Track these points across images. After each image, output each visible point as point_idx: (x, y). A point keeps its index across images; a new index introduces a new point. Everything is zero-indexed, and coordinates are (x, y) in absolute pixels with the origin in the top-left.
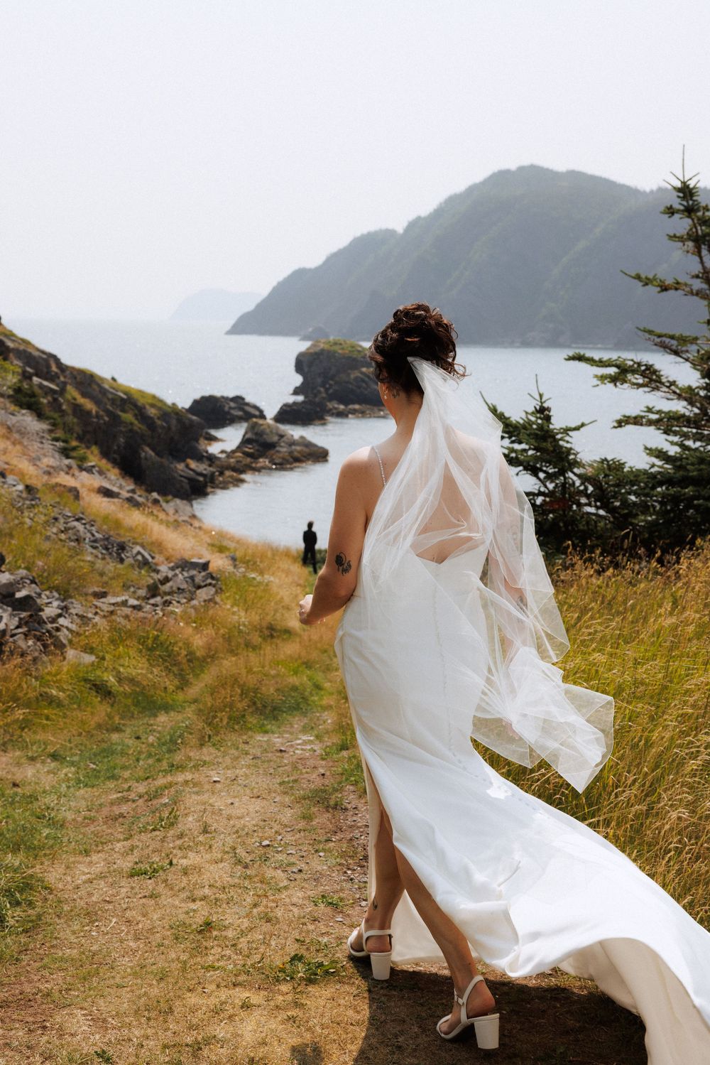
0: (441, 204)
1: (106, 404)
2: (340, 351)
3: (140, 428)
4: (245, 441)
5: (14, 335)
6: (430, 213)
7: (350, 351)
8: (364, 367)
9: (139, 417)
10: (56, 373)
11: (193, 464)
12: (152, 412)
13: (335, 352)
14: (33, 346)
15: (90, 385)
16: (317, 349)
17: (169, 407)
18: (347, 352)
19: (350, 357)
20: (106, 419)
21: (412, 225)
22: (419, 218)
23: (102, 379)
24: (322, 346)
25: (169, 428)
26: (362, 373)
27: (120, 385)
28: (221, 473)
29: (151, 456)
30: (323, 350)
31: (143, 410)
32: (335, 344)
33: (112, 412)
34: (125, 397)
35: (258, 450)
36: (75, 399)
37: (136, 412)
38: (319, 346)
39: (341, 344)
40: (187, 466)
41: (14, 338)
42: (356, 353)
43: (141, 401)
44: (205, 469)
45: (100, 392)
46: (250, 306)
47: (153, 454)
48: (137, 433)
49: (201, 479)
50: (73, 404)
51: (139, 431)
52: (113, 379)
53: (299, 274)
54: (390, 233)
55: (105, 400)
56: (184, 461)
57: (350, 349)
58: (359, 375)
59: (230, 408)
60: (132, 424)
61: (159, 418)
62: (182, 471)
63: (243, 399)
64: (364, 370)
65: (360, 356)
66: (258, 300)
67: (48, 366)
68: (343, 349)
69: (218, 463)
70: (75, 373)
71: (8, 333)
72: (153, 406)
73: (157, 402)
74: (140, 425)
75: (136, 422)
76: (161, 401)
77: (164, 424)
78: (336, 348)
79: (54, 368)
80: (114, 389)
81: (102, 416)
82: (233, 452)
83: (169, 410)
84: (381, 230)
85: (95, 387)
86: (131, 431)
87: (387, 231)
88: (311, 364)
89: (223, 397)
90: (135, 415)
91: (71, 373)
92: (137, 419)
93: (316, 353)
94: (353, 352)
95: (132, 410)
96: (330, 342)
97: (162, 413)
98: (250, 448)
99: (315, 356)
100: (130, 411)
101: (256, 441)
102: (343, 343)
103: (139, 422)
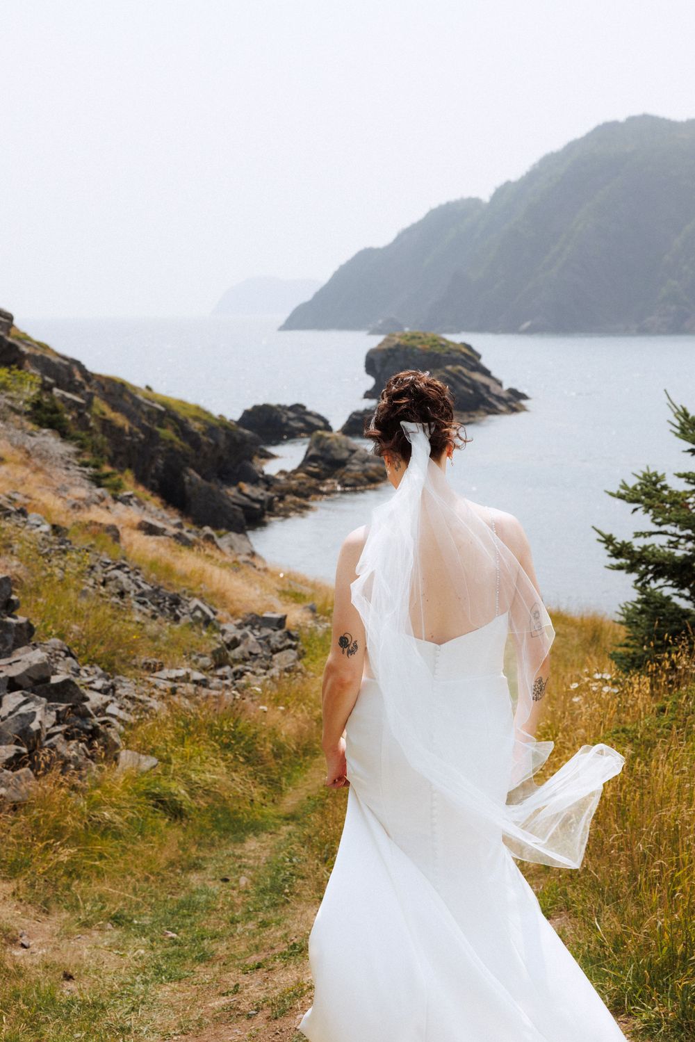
0: (534, 165)
1: (140, 418)
2: (419, 346)
3: (182, 447)
4: (309, 459)
5: (29, 338)
6: (522, 177)
7: (432, 346)
8: (449, 364)
9: (180, 433)
10: (81, 383)
11: (247, 489)
12: (196, 426)
13: (414, 347)
14: (53, 351)
15: (121, 396)
16: (392, 345)
17: (216, 420)
18: (428, 347)
19: (433, 353)
20: (142, 436)
21: (500, 192)
22: (508, 183)
23: (135, 388)
24: (397, 340)
25: (217, 445)
26: (448, 372)
27: (156, 395)
28: (282, 499)
29: (197, 480)
30: (398, 346)
31: (186, 425)
32: (413, 337)
33: (147, 428)
34: (162, 409)
35: (324, 469)
36: (104, 414)
37: (177, 427)
38: (394, 341)
39: (420, 338)
40: (240, 491)
41: (28, 342)
42: (439, 347)
43: (182, 414)
44: (262, 494)
45: (133, 404)
46: (307, 296)
47: (199, 477)
48: (179, 452)
49: (257, 506)
50: (101, 419)
51: (181, 450)
52: (148, 388)
53: (366, 256)
54: (475, 202)
55: (139, 413)
56: (235, 484)
57: (431, 343)
58: (443, 374)
59: (289, 419)
60: (171, 441)
61: (204, 434)
62: (234, 497)
63: (303, 407)
64: (449, 368)
65: (443, 351)
66: (317, 288)
67: (71, 375)
68: (422, 343)
69: (276, 486)
70: (103, 382)
71: (22, 336)
72: (196, 419)
73: (201, 414)
74: (182, 444)
75: (177, 439)
76: (206, 413)
77: (211, 441)
78: (415, 342)
79: (78, 377)
80: (149, 399)
81: (137, 434)
82: (295, 472)
83: (217, 423)
84: (462, 199)
85: (127, 398)
86: (171, 450)
87: (470, 200)
88: (384, 363)
89: (279, 406)
90: (176, 431)
91: (98, 382)
92: (178, 435)
93: (390, 350)
94: (435, 346)
95: (172, 425)
96: (406, 336)
97: (207, 427)
98: (315, 467)
99: (389, 354)
100: (170, 426)
101: (322, 458)
102: (422, 336)
103: (181, 440)
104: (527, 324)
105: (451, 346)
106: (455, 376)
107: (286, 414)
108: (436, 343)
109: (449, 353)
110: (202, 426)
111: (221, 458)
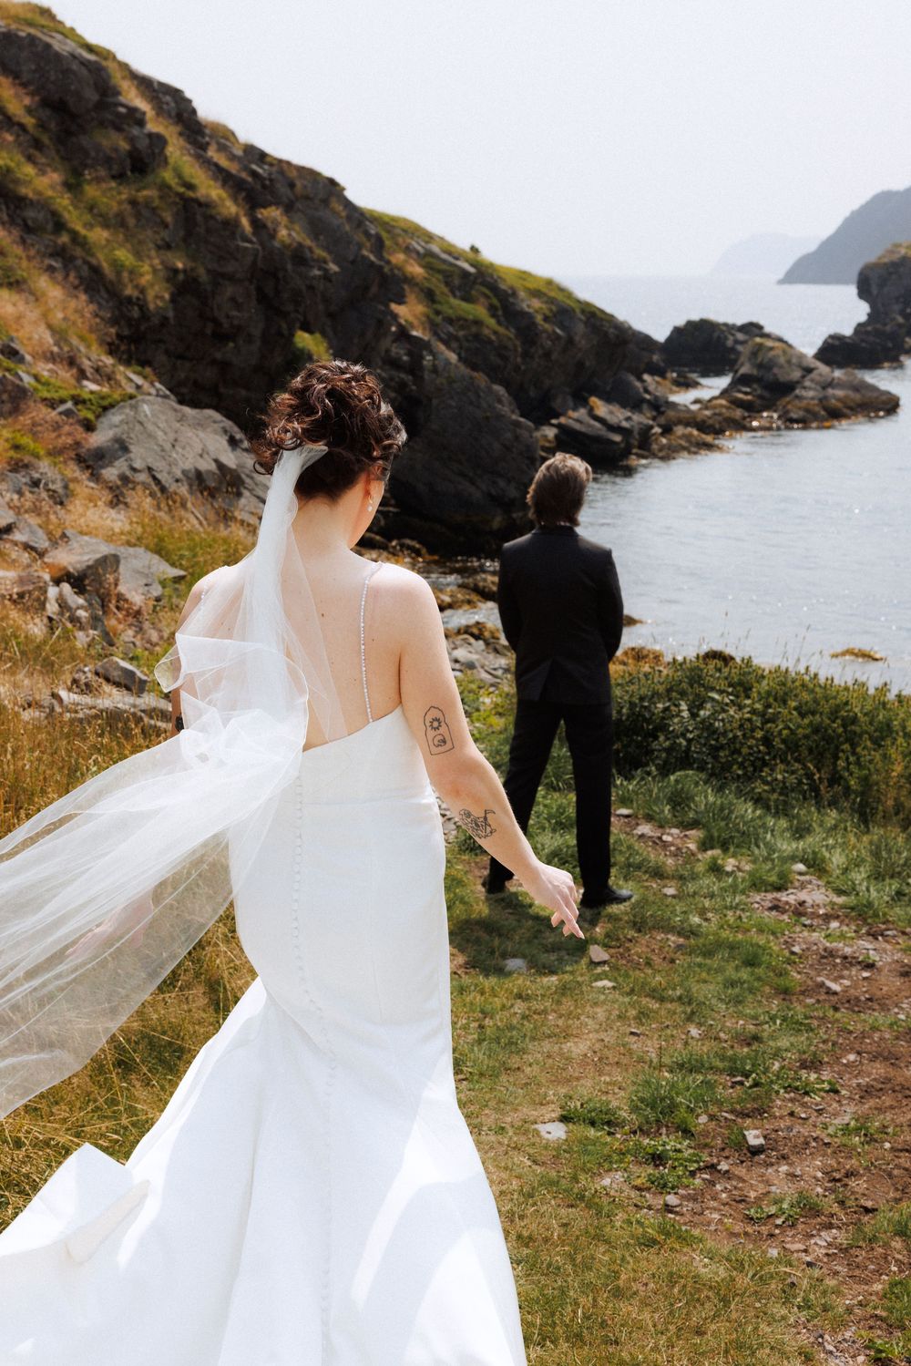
3: (495, 333)
4: (737, 380)
9: (500, 313)
11: (603, 409)
12: (534, 305)
16: (895, 257)
17: (577, 303)
24: (903, 251)
25: (570, 341)
28: (667, 430)
30: (904, 259)
31: (511, 300)
34: (472, 270)
35: (760, 397)
37: (495, 301)
38: (899, 252)
40: (592, 413)
43: (509, 283)
44: (629, 419)
48: (490, 342)
49: (616, 437)
51: (493, 338)
59: (737, 342)
60: (478, 323)
61: (546, 318)
69: (670, 413)
72: (536, 293)
73: (551, 291)
74: (501, 330)
75: (492, 322)
76: (561, 290)
77: (558, 331)
80: (450, 254)
82: (711, 399)
86: (477, 337)
88: (883, 282)
89: (726, 325)
90: (492, 310)
92: (493, 316)
93: (893, 264)
95: (487, 297)
97: (554, 308)
98: (746, 393)
99: (891, 270)
100: (482, 300)
101: (758, 380)
103: (499, 323)
107: (733, 335)
110: (544, 306)
111: (580, 365)
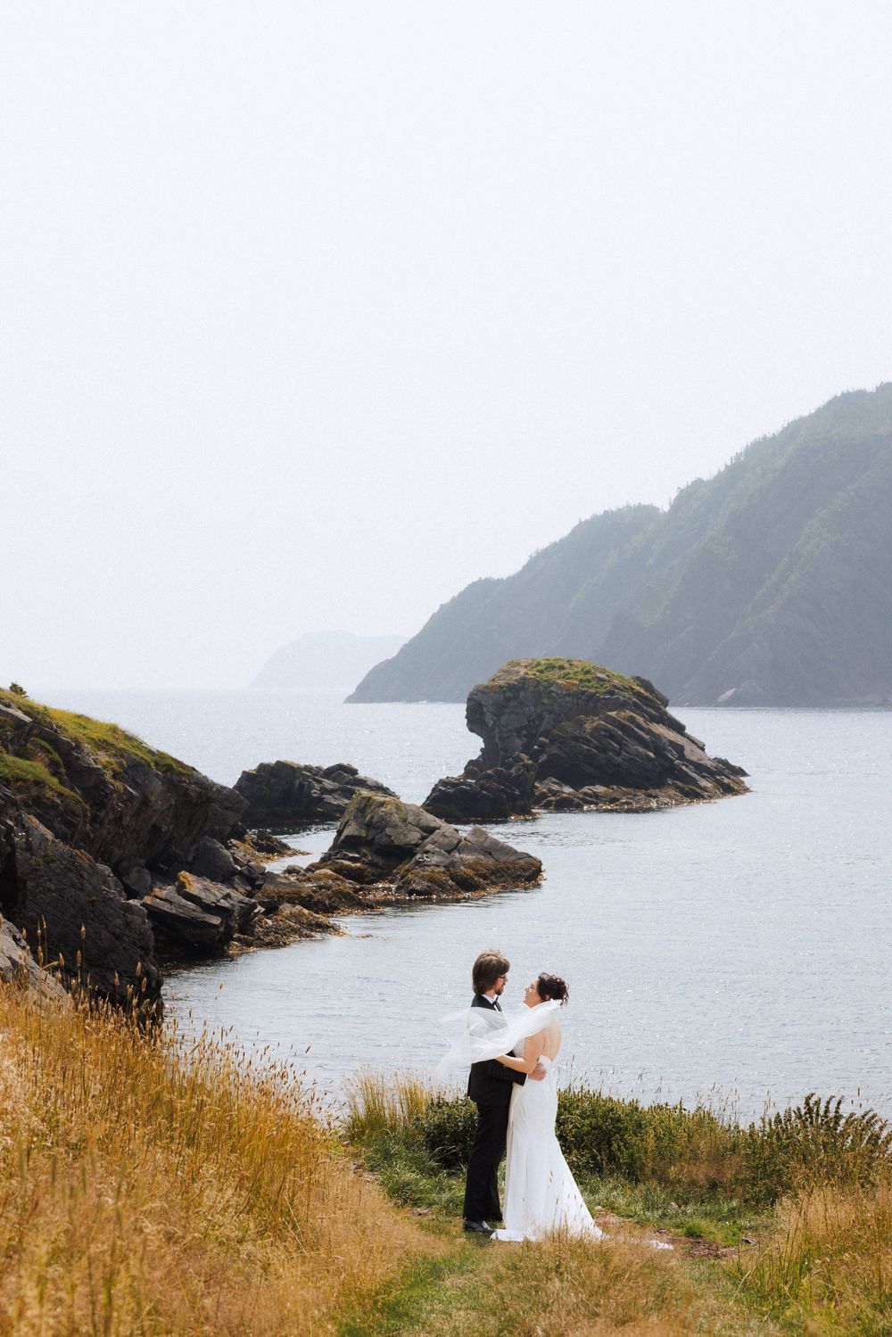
0: (738, 457)
2: (560, 682)
3: (60, 795)
4: (342, 844)
6: (720, 474)
7: (581, 681)
8: (612, 709)
9: (63, 770)
11: (195, 885)
12: (101, 759)
13: (550, 683)
16: (513, 679)
17: (150, 754)
18: (575, 682)
19: (584, 693)
21: (687, 495)
22: (698, 482)
24: (522, 671)
25: (145, 802)
26: (613, 721)
28: (271, 909)
29: (44, 840)
30: (524, 680)
31: (76, 753)
32: (551, 667)
34: (28, 719)
35: (371, 864)
37: (55, 756)
38: (518, 672)
39: (562, 668)
40: (181, 890)
42: (594, 683)
43: (71, 732)
44: (227, 896)
47: (48, 835)
48: (54, 806)
49: (216, 921)
51: (58, 801)
52: (17, 690)
54: (647, 512)
56: (171, 876)
57: (581, 677)
58: (604, 724)
59: (323, 790)
60: (39, 783)
61: (116, 775)
62: (167, 901)
63: (352, 771)
64: (613, 714)
65: (602, 690)
66: (404, 641)
68: (565, 676)
69: (269, 888)
72: (102, 745)
73: (118, 740)
74: (66, 791)
75: (55, 780)
76: (129, 738)
77: (131, 790)
78: (550, 675)
82: (311, 869)
84: (628, 507)
86: (40, 799)
87: (640, 509)
88: (500, 710)
89: (308, 770)
90: (52, 765)
92: (55, 774)
93: (510, 687)
94: (589, 681)
95: (46, 751)
96: (539, 664)
97: (125, 762)
98: (353, 860)
99: (508, 694)
100: (40, 754)
101: (369, 843)
102: (567, 665)
103: (61, 782)
104: (730, 693)
105: (616, 682)
106: (623, 727)
107: (319, 783)
108: (589, 676)
109: (612, 693)
110: (113, 760)
111: (156, 830)
